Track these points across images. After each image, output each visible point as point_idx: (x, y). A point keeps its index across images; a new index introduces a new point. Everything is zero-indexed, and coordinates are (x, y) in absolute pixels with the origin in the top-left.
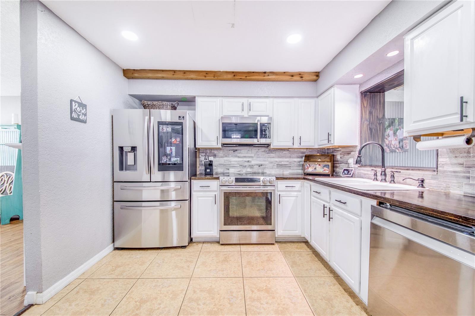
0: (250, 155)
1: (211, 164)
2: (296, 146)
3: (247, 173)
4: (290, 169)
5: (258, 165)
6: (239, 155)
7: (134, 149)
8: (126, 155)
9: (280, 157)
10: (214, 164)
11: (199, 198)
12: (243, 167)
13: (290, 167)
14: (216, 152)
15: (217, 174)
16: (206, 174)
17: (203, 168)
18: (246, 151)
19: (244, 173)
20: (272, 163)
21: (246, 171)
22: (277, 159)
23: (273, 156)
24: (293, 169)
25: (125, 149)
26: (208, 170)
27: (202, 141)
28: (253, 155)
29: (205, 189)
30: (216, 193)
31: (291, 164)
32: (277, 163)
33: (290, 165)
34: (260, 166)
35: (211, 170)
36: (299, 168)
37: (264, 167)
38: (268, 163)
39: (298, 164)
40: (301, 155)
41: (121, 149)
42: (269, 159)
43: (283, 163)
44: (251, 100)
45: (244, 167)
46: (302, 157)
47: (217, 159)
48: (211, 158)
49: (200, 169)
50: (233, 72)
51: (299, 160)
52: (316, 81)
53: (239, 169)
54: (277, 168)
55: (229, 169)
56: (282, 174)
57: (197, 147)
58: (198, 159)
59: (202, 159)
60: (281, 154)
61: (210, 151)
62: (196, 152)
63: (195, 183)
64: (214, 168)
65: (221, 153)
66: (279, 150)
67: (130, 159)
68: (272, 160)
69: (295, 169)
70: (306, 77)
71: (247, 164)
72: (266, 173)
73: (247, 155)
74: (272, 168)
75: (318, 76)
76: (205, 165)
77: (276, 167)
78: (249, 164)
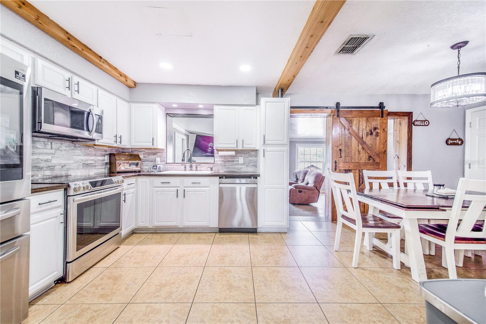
3: (45, 177)
4: (95, 169)
5: (61, 165)
9: (86, 155)
12: (37, 169)
13: (95, 166)
19: (40, 179)
20: (77, 162)
21: (43, 175)
22: (83, 158)
23: (78, 154)
24: (98, 169)
31: (96, 163)
32: (83, 162)
33: (95, 165)
36: (103, 167)
37: (68, 167)
38: (72, 162)
39: (101, 163)
40: (104, 153)
42: (75, 157)
43: (89, 162)
45: (40, 169)
46: (104, 156)
51: (102, 158)
54: (83, 168)
56: (88, 175)
60: (87, 151)
66: (85, 147)
69: (99, 168)
72: (71, 175)
74: (78, 169)
77: (81, 167)
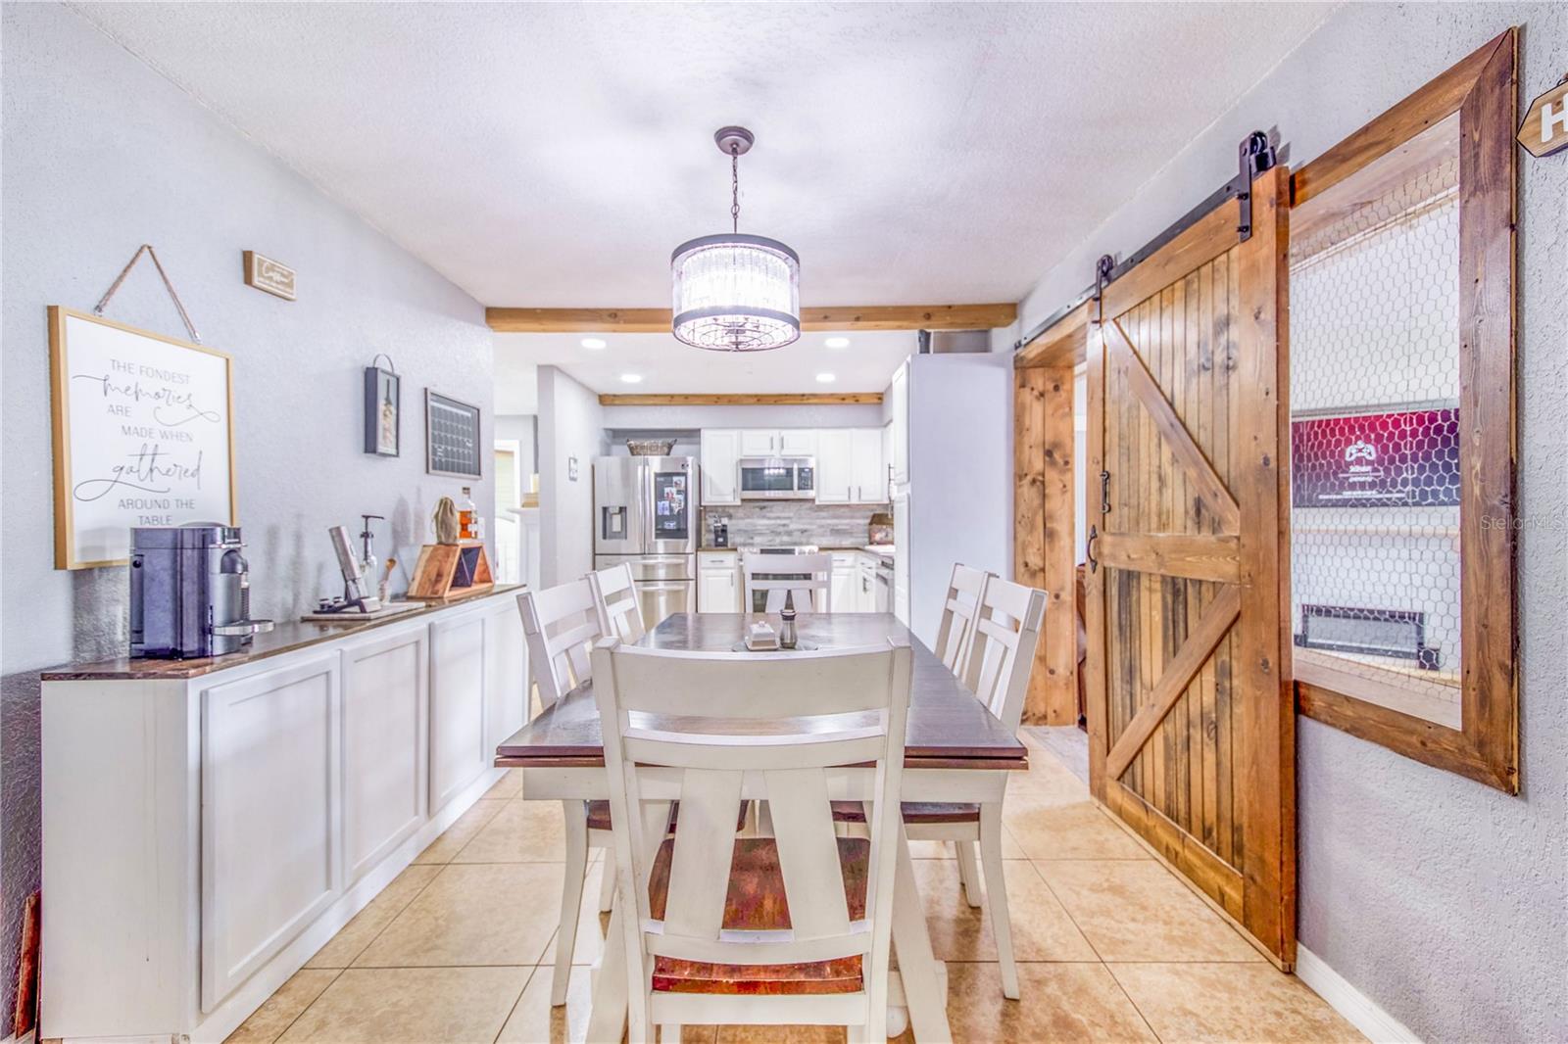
0: (786, 515)
1: (724, 530)
2: (854, 501)
6: (768, 515)
7: (622, 510)
8: (611, 518)
9: (830, 518)
10: (729, 529)
11: (710, 579)
14: (731, 511)
15: (733, 544)
16: (718, 545)
17: (713, 536)
18: (780, 508)
20: (822, 526)
22: (829, 521)
23: (821, 517)
25: (611, 510)
26: (721, 540)
27: (711, 494)
28: (791, 515)
29: (718, 565)
30: (733, 571)
32: (830, 527)
34: (803, 531)
35: (726, 539)
39: (862, 527)
41: (605, 510)
42: (818, 521)
43: (840, 527)
44: (784, 433)
47: (734, 522)
48: (725, 521)
49: (708, 537)
50: (756, 396)
52: (881, 404)
53: (770, 538)
55: (752, 538)
56: (831, 542)
57: (703, 504)
58: (703, 522)
59: (711, 522)
60: (834, 513)
61: (724, 510)
62: (702, 512)
63: (702, 555)
64: (729, 536)
65: (740, 513)
66: (830, 508)
67: (616, 524)
68: (824, 522)
70: (862, 400)
71: (781, 529)
73: (783, 515)
75: (880, 399)
76: (716, 532)
77: (829, 533)
78: (786, 528)
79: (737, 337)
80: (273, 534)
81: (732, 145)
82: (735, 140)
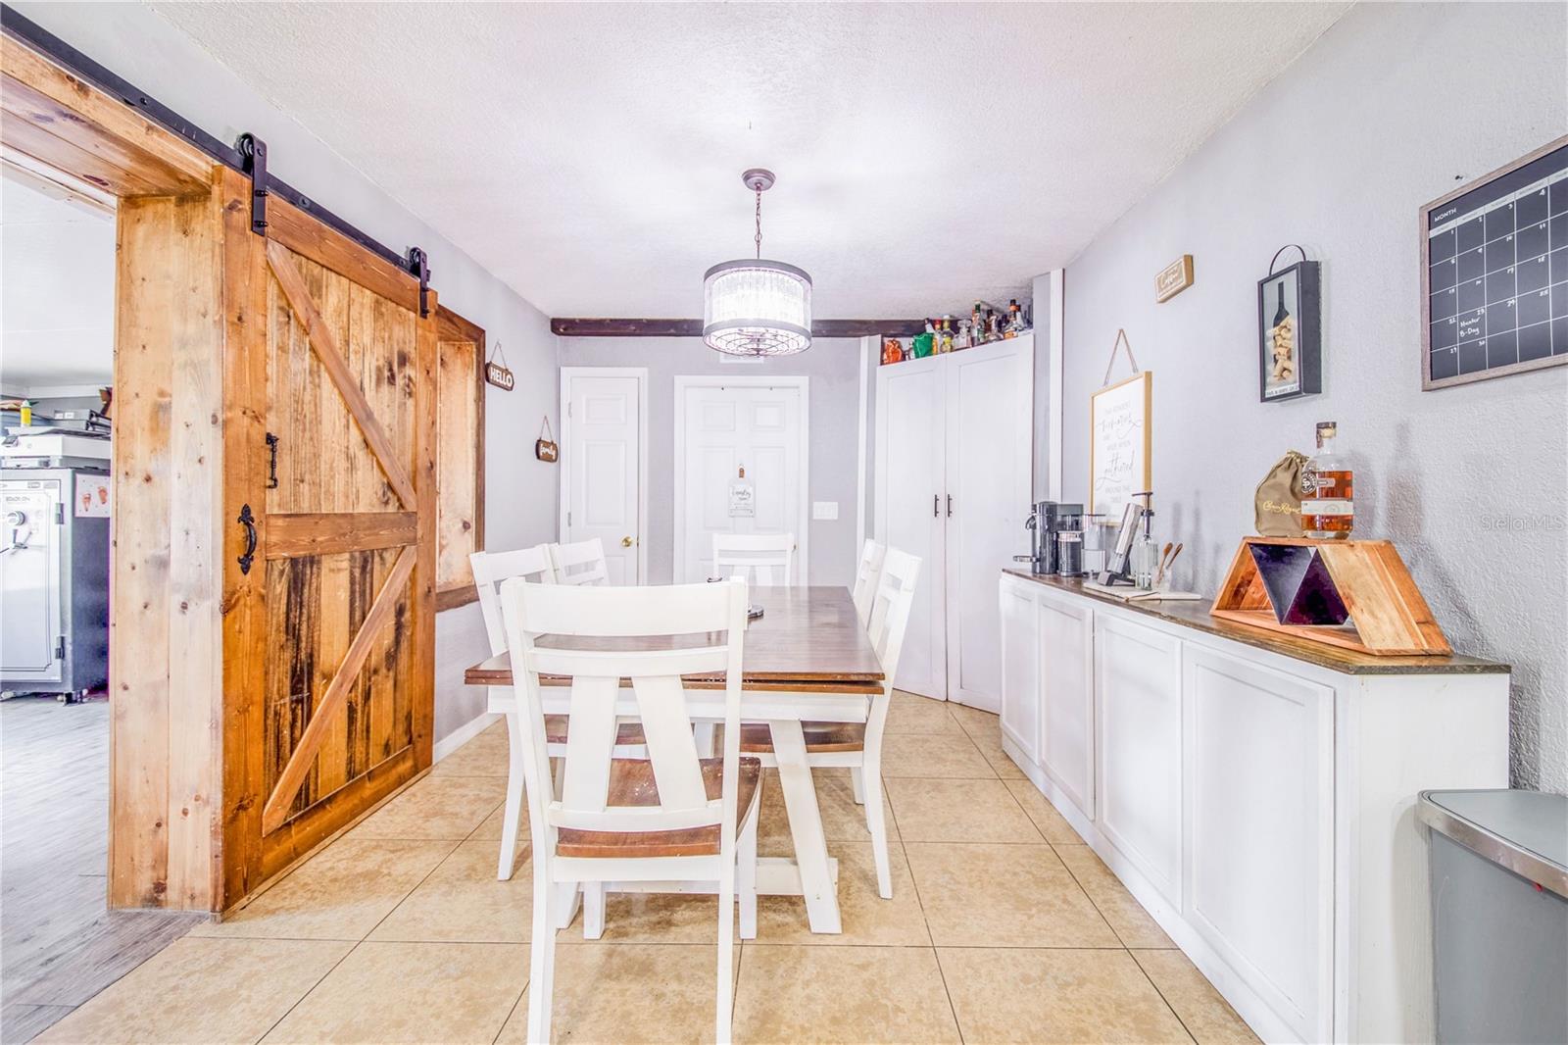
79: (758, 345)
80: (1177, 511)
81: (756, 184)
82: (758, 180)
